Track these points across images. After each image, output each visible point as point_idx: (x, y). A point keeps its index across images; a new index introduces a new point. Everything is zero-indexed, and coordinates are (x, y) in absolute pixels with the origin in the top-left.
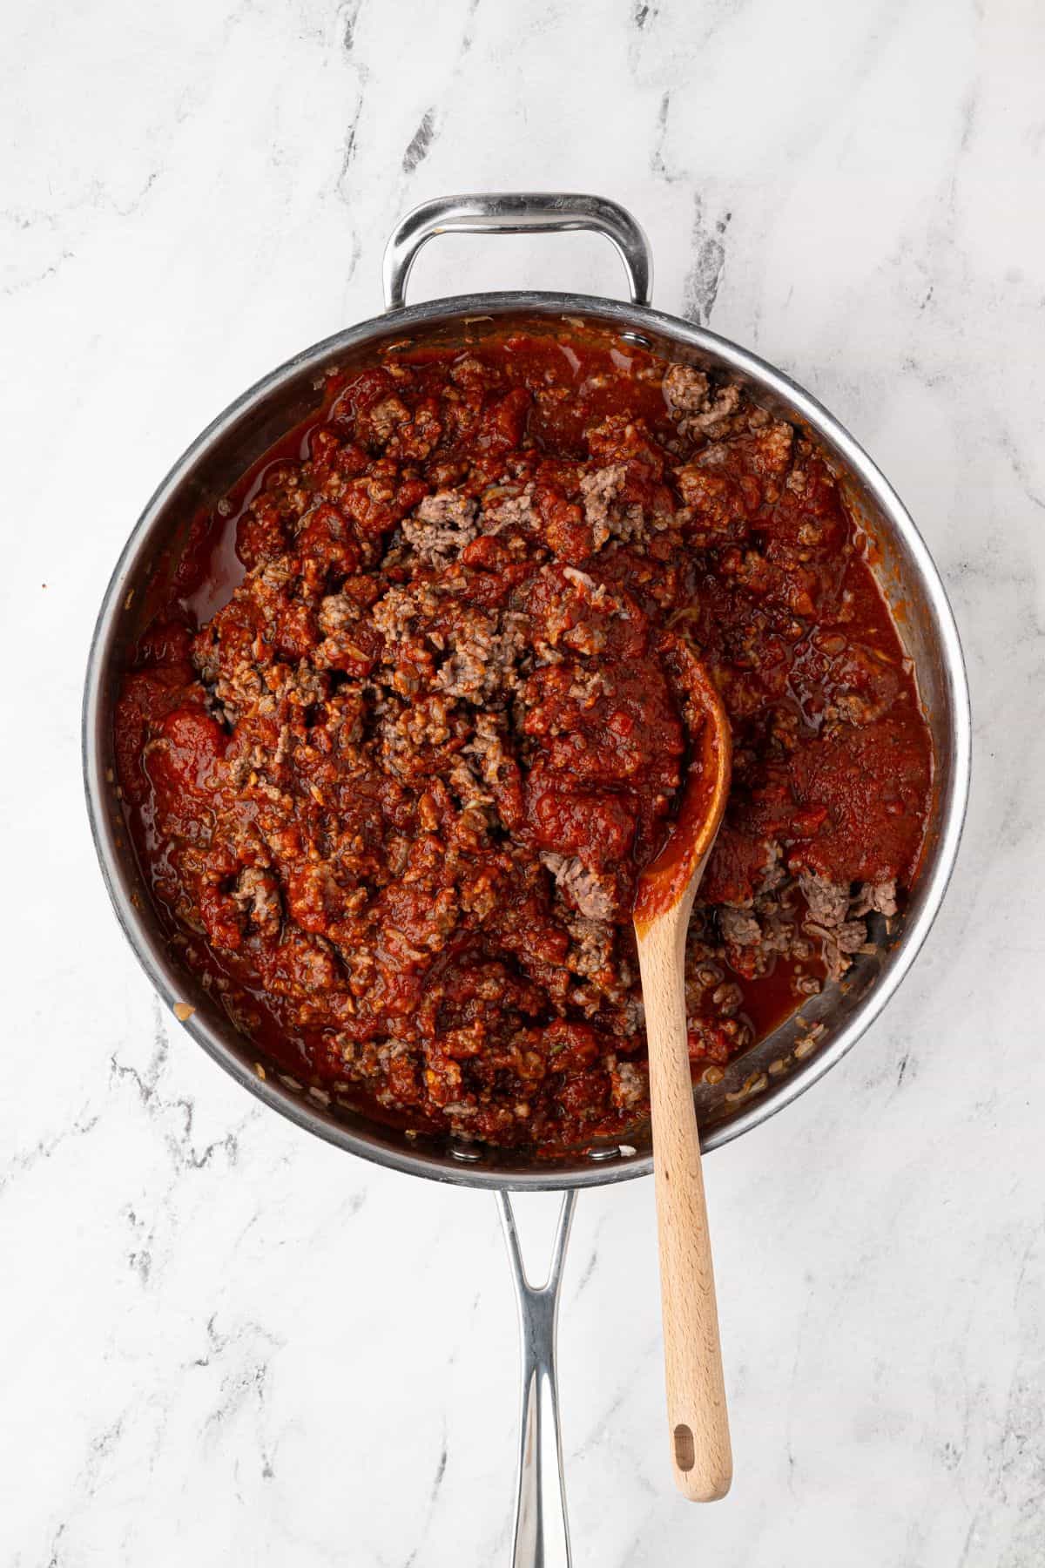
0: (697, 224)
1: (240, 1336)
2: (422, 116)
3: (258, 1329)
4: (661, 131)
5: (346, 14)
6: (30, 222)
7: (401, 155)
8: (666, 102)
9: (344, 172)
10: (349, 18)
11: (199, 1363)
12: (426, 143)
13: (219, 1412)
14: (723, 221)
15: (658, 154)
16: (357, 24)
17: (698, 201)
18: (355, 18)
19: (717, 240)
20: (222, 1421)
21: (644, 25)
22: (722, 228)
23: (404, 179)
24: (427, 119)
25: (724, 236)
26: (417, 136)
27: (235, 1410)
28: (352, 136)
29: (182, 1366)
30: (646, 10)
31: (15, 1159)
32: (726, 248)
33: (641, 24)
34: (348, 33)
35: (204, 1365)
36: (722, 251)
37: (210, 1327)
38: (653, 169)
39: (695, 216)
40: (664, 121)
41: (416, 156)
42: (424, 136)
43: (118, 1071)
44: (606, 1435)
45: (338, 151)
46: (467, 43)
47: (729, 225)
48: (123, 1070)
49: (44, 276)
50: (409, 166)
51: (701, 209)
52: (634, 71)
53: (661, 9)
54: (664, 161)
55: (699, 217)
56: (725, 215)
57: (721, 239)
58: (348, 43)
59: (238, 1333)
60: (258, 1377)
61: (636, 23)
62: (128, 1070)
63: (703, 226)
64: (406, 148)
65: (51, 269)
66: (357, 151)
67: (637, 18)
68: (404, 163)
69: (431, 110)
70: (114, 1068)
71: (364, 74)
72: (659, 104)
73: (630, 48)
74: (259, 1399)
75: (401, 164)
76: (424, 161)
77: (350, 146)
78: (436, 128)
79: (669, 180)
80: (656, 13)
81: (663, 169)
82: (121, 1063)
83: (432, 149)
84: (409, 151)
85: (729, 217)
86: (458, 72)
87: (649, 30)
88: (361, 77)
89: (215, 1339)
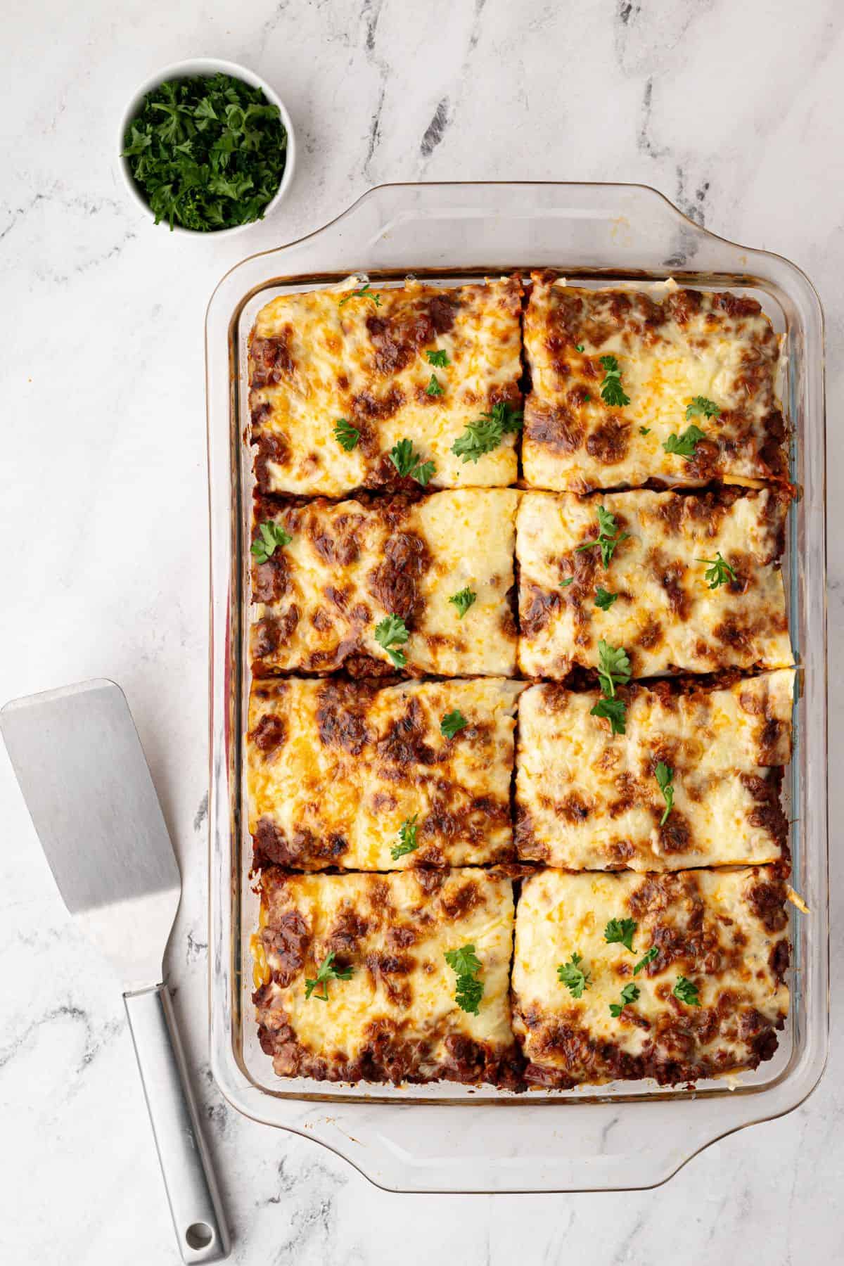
0: (679, 193)
1: (307, 1176)
2: (437, 106)
3: (322, 1169)
4: (645, 114)
5: (368, 18)
6: (97, 207)
7: (419, 141)
8: (650, 86)
9: (370, 156)
10: (370, 22)
11: (272, 1200)
12: (441, 129)
13: (290, 1243)
14: (702, 190)
15: (643, 134)
16: (377, 26)
17: (680, 173)
18: (375, 23)
19: (696, 206)
20: (293, 1250)
21: (629, 21)
22: (701, 196)
23: (422, 162)
24: (442, 108)
25: (703, 203)
26: (433, 123)
27: (304, 1241)
28: (376, 125)
29: (257, 1204)
30: (630, 7)
31: (106, 1027)
32: (705, 213)
33: (625, 20)
34: (370, 35)
35: (277, 1202)
36: (702, 217)
37: (280, 1169)
38: (640, 147)
39: (677, 185)
40: (647, 104)
41: (432, 140)
42: (438, 123)
43: (194, 947)
44: (629, 1254)
45: (364, 138)
46: (474, 41)
47: (708, 194)
48: (199, 946)
49: (110, 255)
50: (427, 150)
51: (683, 180)
52: (621, 61)
53: (642, 7)
54: (650, 139)
55: (681, 187)
56: (702, 185)
57: (701, 206)
58: (370, 44)
59: (305, 1174)
60: (323, 1212)
61: (621, 19)
62: (203, 946)
63: (684, 195)
64: (423, 134)
65: (117, 249)
66: (381, 139)
67: (622, 15)
68: (422, 147)
69: (444, 100)
70: (190, 945)
71: (385, 71)
72: (643, 89)
73: (617, 41)
74: (325, 1231)
75: (419, 148)
76: (440, 144)
77: (374, 134)
78: (449, 116)
79: (654, 155)
80: (639, 9)
81: (649, 146)
82: (196, 940)
83: (447, 134)
84: (426, 136)
85: (707, 186)
86: (467, 66)
87: (632, 25)
88: (382, 73)
89: (284, 1179)
